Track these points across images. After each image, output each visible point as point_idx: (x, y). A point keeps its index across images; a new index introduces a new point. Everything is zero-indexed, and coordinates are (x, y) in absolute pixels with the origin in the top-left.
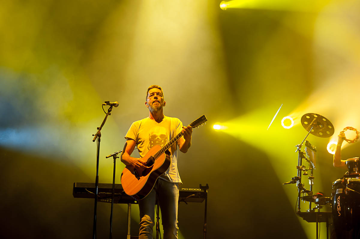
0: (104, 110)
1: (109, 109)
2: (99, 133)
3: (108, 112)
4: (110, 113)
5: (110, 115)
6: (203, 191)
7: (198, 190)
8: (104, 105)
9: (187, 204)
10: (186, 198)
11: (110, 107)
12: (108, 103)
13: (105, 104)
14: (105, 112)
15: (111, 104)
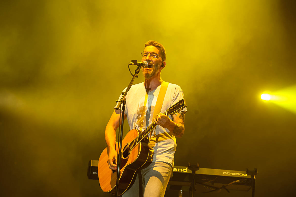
0: (130, 70)
1: (136, 70)
2: (124, 99)
3: (135, 74)
4: (138, 75)
5: (137, 77)
6: (250, 177)
7: (243, 175)
8: (131, 64)
9: (229, 192)
10: (229, 184)
11: (138, 68)
12: (135, 62)
13: (133, 63)
14: (131, 73)
15: (139, 64)
